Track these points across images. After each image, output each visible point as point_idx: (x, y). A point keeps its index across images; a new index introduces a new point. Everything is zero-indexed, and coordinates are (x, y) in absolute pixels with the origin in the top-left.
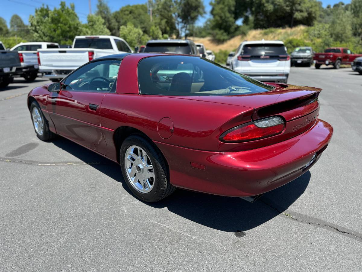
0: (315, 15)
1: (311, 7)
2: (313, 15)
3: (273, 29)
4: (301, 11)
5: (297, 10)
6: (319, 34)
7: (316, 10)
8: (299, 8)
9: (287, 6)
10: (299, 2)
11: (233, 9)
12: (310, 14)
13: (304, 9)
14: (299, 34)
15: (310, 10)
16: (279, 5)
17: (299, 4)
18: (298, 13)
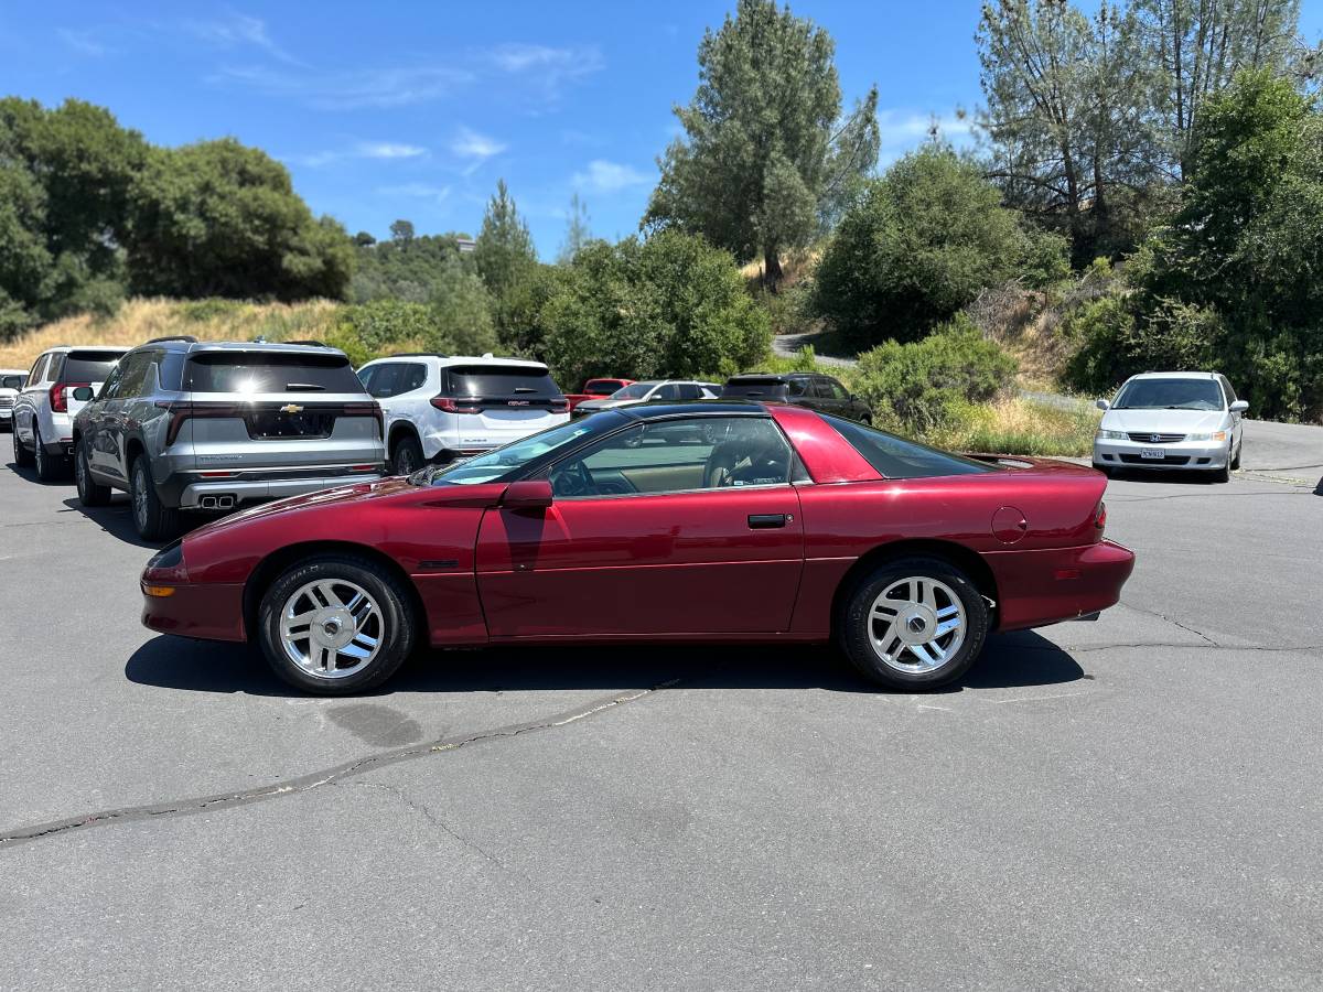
0: (347, 266)
1: (331, 245)
2: (343, 268)
3: (222, 303)
4: (303, 252)
5: (291, 249)
6: (387, 330)
7: (348, 255)
8: (294, 241)
9: (256, 231)
10: (290, 225)
11: (41, 214)
12: (330, 263)
13: (308, 246)
14: (323, 326)
15: (330, 251)
16: (226, 224)
17: (294, 231)
18: (295, 256)
